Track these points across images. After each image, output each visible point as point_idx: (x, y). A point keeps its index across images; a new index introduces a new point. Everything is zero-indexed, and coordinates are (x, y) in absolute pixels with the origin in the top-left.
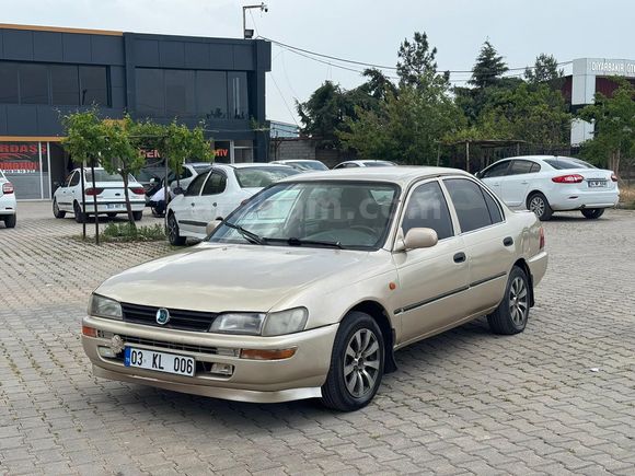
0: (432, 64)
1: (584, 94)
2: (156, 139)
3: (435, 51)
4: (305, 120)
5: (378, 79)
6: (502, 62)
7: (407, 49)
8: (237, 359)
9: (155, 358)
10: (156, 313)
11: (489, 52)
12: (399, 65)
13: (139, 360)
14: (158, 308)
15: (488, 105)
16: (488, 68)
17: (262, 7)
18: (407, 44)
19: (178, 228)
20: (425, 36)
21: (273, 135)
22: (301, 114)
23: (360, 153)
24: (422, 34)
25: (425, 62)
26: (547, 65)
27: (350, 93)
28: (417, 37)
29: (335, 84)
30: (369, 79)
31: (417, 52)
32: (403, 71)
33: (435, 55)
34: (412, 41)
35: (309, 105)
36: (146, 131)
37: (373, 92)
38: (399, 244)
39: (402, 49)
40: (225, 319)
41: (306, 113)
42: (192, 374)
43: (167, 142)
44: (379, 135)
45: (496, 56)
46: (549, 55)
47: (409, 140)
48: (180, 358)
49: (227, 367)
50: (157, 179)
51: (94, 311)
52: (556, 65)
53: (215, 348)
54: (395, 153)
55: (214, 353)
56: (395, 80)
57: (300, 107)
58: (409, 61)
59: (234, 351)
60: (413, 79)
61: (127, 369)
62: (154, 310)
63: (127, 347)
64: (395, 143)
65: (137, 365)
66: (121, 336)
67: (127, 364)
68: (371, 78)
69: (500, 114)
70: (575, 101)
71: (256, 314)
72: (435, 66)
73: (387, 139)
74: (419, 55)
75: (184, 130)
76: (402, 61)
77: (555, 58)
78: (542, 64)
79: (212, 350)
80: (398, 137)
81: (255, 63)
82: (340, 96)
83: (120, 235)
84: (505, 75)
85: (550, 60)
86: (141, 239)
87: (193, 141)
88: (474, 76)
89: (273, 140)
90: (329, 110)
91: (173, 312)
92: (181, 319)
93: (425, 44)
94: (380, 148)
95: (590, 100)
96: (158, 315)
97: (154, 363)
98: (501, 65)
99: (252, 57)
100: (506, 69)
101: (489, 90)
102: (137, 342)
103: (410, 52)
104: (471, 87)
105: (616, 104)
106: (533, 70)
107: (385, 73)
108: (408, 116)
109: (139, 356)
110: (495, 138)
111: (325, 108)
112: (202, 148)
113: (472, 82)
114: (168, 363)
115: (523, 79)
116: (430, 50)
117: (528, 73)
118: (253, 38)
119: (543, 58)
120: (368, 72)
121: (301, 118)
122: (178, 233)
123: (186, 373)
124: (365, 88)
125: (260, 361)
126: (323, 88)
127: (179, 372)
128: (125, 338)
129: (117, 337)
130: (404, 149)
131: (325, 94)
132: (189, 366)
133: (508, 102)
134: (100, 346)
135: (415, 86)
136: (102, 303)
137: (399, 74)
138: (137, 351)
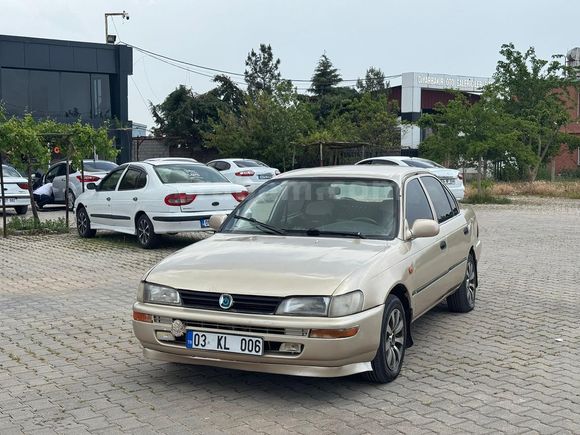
0: (276, 73)
1: (411, 103)
2: (61, 137)
3: (278, 62)
4: (159, 120)
5: (227, 85)
6: (337, 73)
7: (254, 59)
8: (306, 338)
9: (219, 340)
10: (218, 298)
11: (325, 65)
12: (246, 73)
13: (202, 342)
14: (220, 294)
15: (333, 112)
16: (325, 78)
17: (123, 15)
18: (254, 54)
19: (89, 221)
20: (270, 48)
21: (135, 134)
22: (156, 115)
23: (222, 152)
24: (267, 46)
25: (270, 71)
26: (376, 77)
27: (202, 97)
28: (263, 48)
29: (188, 88)
30: (218, 84)
31: (263, 62)
32: (250, 78)
33: (279, 66)
34: (258, 52)
35: (163, 107)
36: (51, 129)
37: (222, 97)
38: (408, 233)
39: (249, 58)
40: (289, 302)
41: (161, 114)
42: (260, 354)
43: (72, 139)
44: (241, 135)
45: (331, 68)
46: (377, 69)
47: (268, 141)
48: (247, 339)
49: (295, 345)
50: (38, 175)
51: (146, 298)
52: (383, 78)
53: (283, 329)
54: (255, 153)
55: (283, 333)
56: (243, 86)
57: (154, 109)
58: (255, 69)
59: (302, 331)
60: (259, 86)
61: (190, 351)
62: (217, 296)
63: (188, 331)
64: (256, 143)
65: (200, 347)
66: (181, 320)
67: (190, 346)
68: (220, 84)
69: (347, 119)
70: (405, 109)
71: (320, 298)
72: (279, 75)
73: (248, 140)
74: (265, 64)
75: (88, 128)
76: (249, 69)
77: (382, 71)
78: (372, 76)
79: (280, 331)
80: (258, 138)
81: (118, 66)
82: (193, 99)
83: (25, 228)
84: (340, 85)
85: (378, 74)
86: (48, 232)
87: (99, 140)
88: (313, 85)
89: (135, 138)
90: (184, 112)
91: (236, 297)
92: (244, 303)
93: (270, 55)
94: (242, 147)
95: (417, 109)
96: (221, 301)
97: (219, 344)
98: (336, 76)
99: (115, 61)
100: (340, 80)
101: (327, 97)
102: (200, 326)
103: (256, 61)
104: (311, 94)
105: (453, 113)
106: (364, 82)
107: (234, 79)
108: (265, 119)
109: (202, 339)
110: (344, 140)
111: (180, 110)
112: (106, 146)
113: (312, 90)
114: (234, 344)
115: (356, 88)
116: (274, 61)
117: (360, 83)
118: (115, 43)
119: (372, 71)
120: (218, 78)
121: (155, 119)
122: (89, 225)
123: (253, 353)
124: (215, 93)
125: (329, 340)
126: (177, 91)
127: (247, 352)
128: (186, 322)
129: (178, 322)
130: (263, 149)
131: (179, 98)
132: (256, 346)
133: (355, 109)
134: (156, 331)
135: (261, 92)
136: (155, 291)
137: (247, 81)
138: (200, 334)
